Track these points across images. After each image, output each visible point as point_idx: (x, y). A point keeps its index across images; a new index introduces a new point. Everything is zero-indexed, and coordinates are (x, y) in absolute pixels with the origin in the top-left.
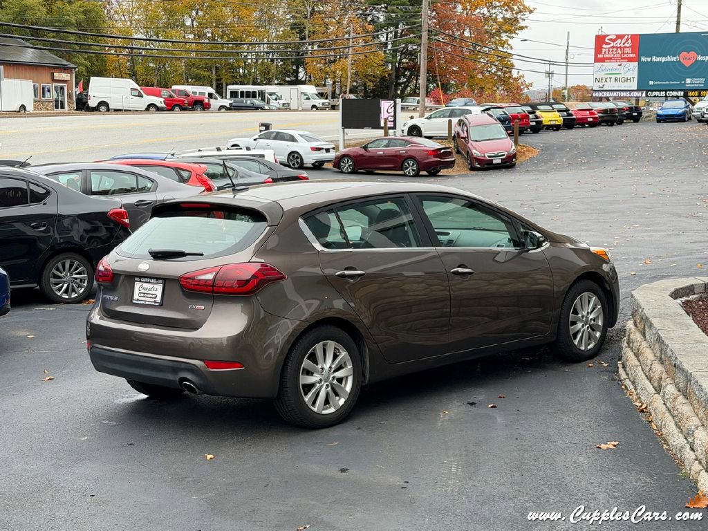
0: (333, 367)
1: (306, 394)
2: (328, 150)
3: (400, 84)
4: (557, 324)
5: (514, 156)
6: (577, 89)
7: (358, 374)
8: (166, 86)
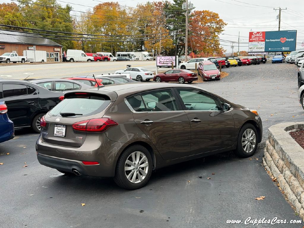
0: (140, 162)
1: (128, 175)
2: (151, 74)
3: (179, 51)
4: (237, 142)
5: (220, 76)
6: (242, 52)
7: (151, 165)
8: (95, 52)
